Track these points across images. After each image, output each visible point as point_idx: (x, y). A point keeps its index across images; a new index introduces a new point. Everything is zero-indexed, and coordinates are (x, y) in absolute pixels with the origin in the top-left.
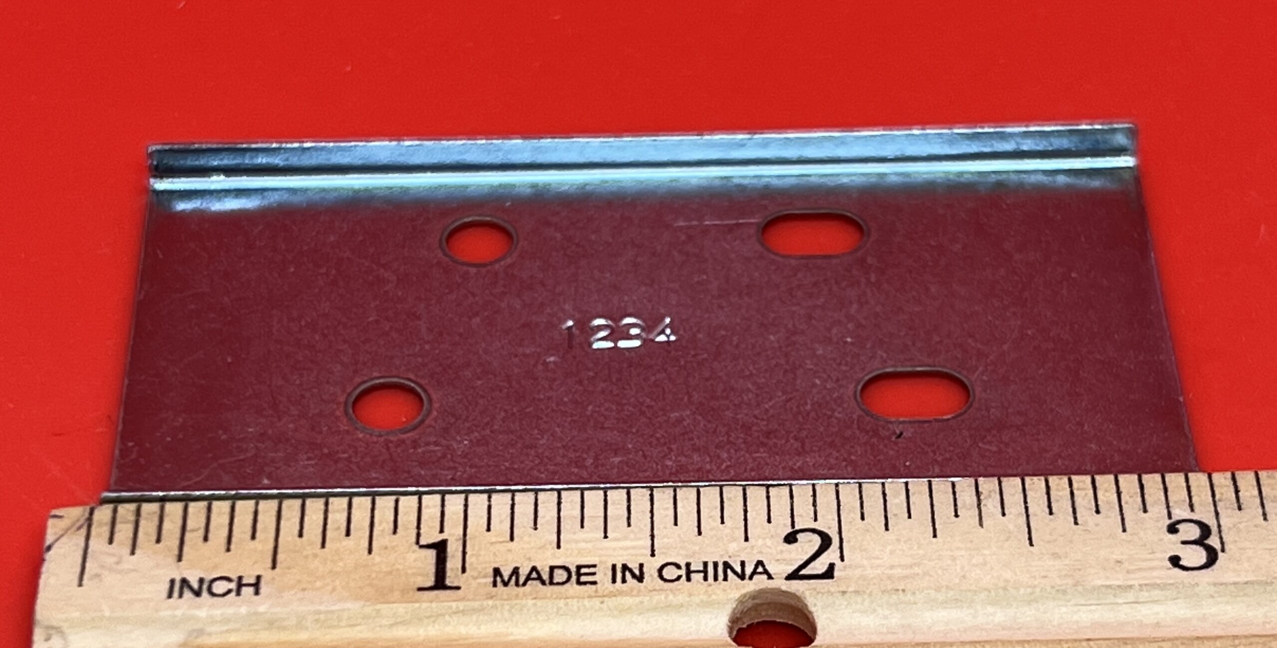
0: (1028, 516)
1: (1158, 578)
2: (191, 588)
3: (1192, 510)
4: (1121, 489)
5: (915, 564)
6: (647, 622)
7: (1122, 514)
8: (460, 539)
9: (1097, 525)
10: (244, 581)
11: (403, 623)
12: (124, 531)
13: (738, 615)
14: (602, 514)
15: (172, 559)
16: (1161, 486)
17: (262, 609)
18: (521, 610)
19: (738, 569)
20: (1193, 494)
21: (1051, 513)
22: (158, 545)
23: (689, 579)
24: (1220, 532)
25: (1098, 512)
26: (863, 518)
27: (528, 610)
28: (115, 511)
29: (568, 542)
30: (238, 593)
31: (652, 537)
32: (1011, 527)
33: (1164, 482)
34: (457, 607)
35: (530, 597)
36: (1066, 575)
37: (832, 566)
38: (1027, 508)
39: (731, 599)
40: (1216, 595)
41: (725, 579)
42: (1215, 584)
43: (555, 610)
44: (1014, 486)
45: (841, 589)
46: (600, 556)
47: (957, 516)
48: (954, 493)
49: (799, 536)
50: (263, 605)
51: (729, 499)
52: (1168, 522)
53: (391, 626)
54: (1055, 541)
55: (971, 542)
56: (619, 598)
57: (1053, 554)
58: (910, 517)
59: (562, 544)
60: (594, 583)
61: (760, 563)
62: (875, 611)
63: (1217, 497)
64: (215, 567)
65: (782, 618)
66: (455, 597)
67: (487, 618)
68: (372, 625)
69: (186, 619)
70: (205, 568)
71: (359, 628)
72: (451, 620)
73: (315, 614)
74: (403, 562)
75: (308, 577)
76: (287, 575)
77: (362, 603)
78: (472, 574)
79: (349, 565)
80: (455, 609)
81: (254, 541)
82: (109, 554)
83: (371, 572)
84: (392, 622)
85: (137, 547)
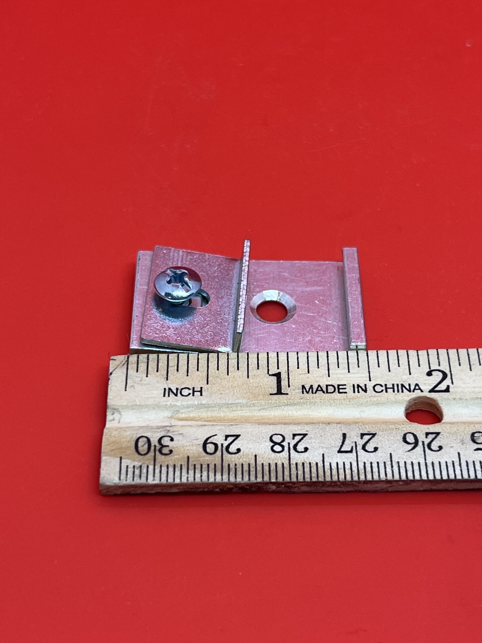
2: (173, 392)
6: (370, 411)
8: (287, 372)
10: (195, 390)
11: (264, 409)
12: (143, 366)
13: (408, 407)
14: (347, 362)
15: (164, 380)
17: (204, 402)
18: (315, 404)
19: (408, 387)
22: (157, 373)
23: (386, 392)
26: (460, 365)
27: (318, 404)
28: (138, 357)
29: (333, 374)
30: (193, 395)
31: (369, 372)
35: (318, 398)
37: (448, 387)
39: (405, 401)
41: (402, 392)
43: (329, 404)
45: (453, 397)
46: (347, 381)
49: (433, 373)
50: (204, 400)
51: (401, 356)
53: (259, 410)
56: (357, 400)
58: (480, 365)
59: (330, 375)
60: (346, 393)
61: (417, 385)
62: (468, 407)
64: (183, 383)
66: (286, 398)
67: (300, 407)
68: (251, 410)
69: (172, 406)
70: (178, 384)
71: (245, 411)
72: (285, 409)
73: (226, 405)
74: (263, 382)
75: (223, 388)
76: (213, 387)
77: (246, 400)
78: (293, 388)
79: (239, 383)
80: (287, 404)
81: (198, 372)
82: (137, 377)
83: (249, 386)
84: (259, 408)
85: (149, 374)
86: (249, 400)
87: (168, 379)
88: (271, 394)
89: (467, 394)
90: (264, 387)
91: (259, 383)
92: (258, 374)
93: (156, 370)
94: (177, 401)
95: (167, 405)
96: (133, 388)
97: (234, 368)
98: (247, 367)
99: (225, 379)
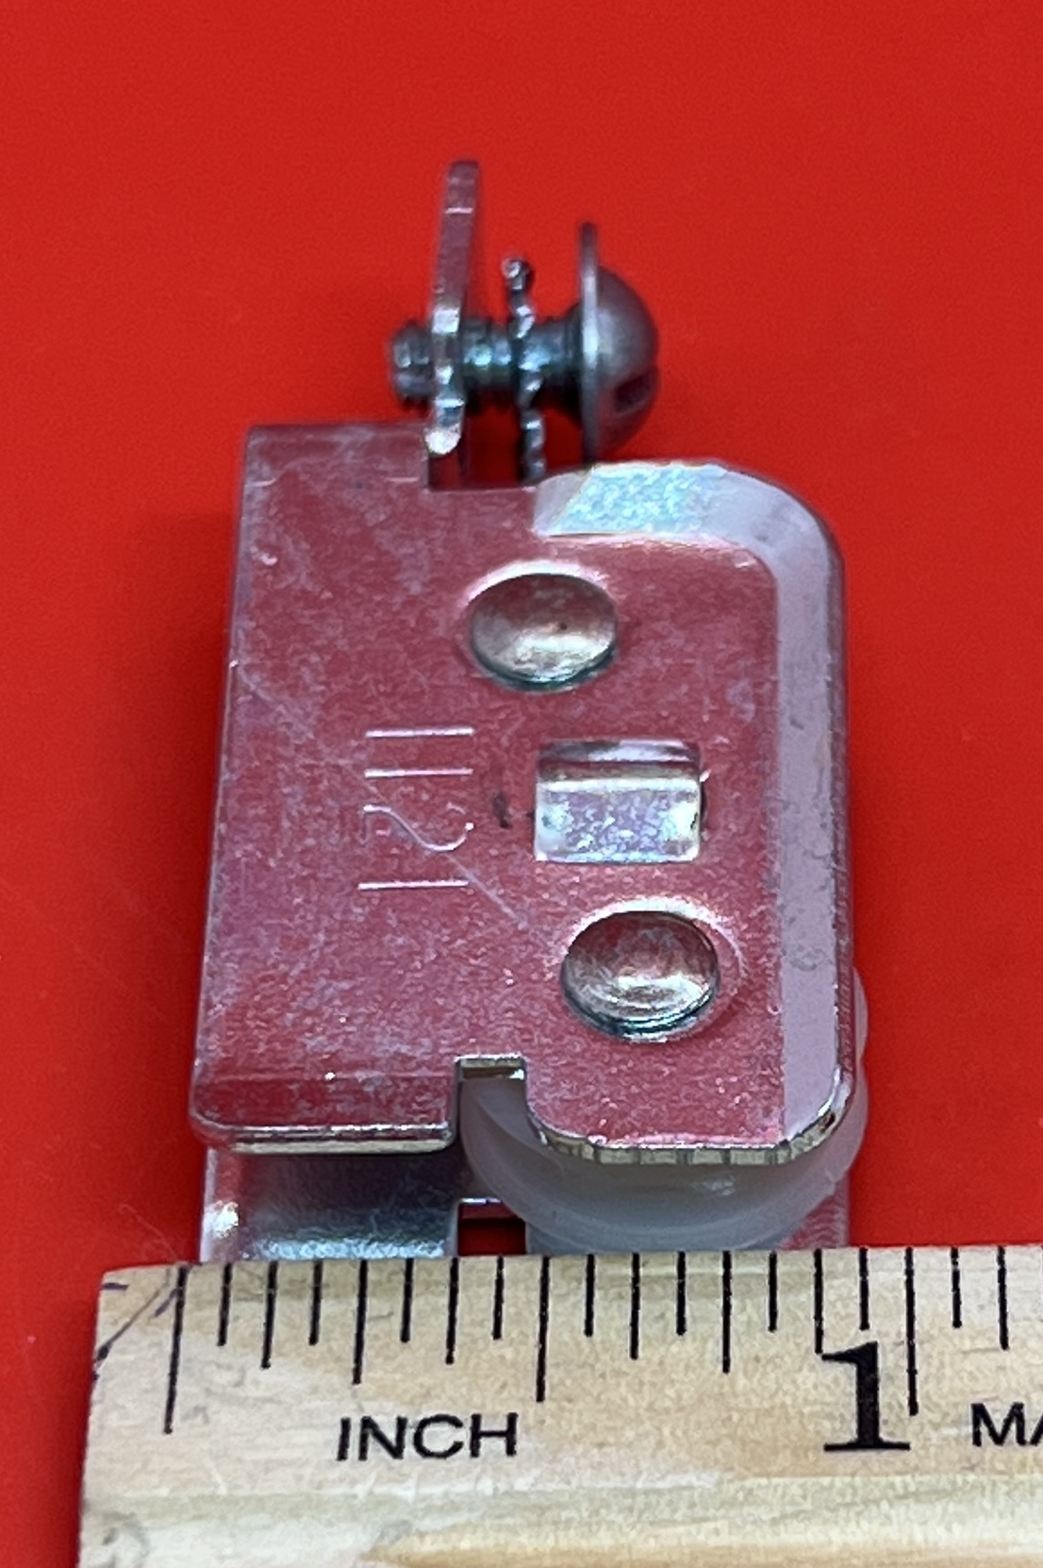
2: (381, 1438)
8: (903, 1342)
10: (484, 1428)
11: (796, 1515)
12: (248, 1316)
15: (341, 1380)
17: (521, 1484)
18: (1032, 1494)
22: (312, 1348)
28: (227, 1276)
30: (475, 1453)
34: (906, 1486)
50: (524, 1476)
53: (775, 1522)
64: (427, 1395)
66: (899, 1466)
67: (963, 1509)
68: (739, 1521)
69: (377, 1502)
70: (407, 1398)
71: (711, 1525)
72: (893, 1513)
73: (625, 1497)
74: (792, 1389)
75: (608, 1419)
76: (567, 1415)
77: (716, 1475)
78: (930, 1416)
79: (685, 1396)
80: (901, 1491)
81: (499, 1342)
82: (219, 1366)
83: (729, 1409)
84: (777, 1514)
85: (273, 1354)
86: (729, 1476)
87: (363, 1377)
88: (829, 1448)
90: (801, 1414)
91: (772, 1396)
92: (772, 1352)
93: (307, 1335)
94: (402, 1479)
95: (355, 1496)
96: (199, 1419)
97: (661, 1324)
98: (721, 1319)
99: (618, 1373)
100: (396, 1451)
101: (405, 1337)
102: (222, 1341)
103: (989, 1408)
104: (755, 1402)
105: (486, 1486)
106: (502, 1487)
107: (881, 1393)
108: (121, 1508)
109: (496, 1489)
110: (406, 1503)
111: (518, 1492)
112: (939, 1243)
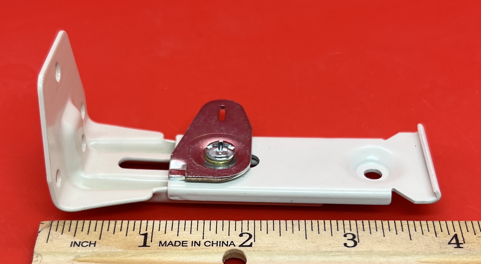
0: (306, 231)
1: (340, 249)
2: (77, 244)
3: (351, 231)
4: (332, 224)
5: (274, 243)
6: (201, 257)
7: (331, 231)
8: (151, 233)
9: (325, 234)
10: (92, 243)
11: (133, 256)
12: (60, 228)
13: (225, 256)
14: (190, 227)
15: (72, 236)
16: (343, 224)
17: (96, 250)
18: (166, 253)
19: (226, 243)
20: (351, 226)
21: (312, 230)
22: (69, 232)
23: (212, 246)
24: (358, 237)
25: (325, 230)
26: (261, 230)
27: (168, 253)
28: (58, 222)
29: (180, 234)
30: (90, 246)
31: (203, 234)
32: (301, 234)
33: (344, 223)
34: (149, 252)
35: (169, 249)
36: (315, 248)
37: (252, 243)
38: (306, 229)
39: (224, 252)
40: (356, 254)
41: (222, 246)
42: (356, 251)
43: (176, 253)
44: (303, 223)
45: (254, 250)
46: (189, 239)
47: (286, 230)
48: (286, 224)
49: (243, 235)
51: (225, 224)
52: (344, 234)
53: (131, 256)
54: (313, 238)
55: (290, 238)
56: (193, 250)
57: (312, 242)
58: (274, 230)
59: (179, 235)
60: (187, 246)
61: (232, 242)
62: (263, 256)
63: (358, 227)
64: (84, 239)
65: (238, 257)
66: (149, 249)
67: (157, 255)
68: (126, 256)
69: (75, 253)
70: (81, 239)
71: (122, 257)
72: (147, 255)
73: (110, 253)
74: (135, 239)
75: (109, 242)
76: (103, 241)
77: (123, 250)
78: (154, 242)
79: (120, 239)
81: (95, 232)
82: (56, 234)
83: (126, 241)
85: (63, 233)
86: (125, 250)
87: (76, 236)
88: (139, 246)
89: (263, 248)
90: (136, 242)
91: (132, 240)
92: (133, 234)
93: (68, 230)
94: (79, 250)
95: (72, 252)
96: (51, 241)
97: (118, 230)
98: (126, 229)
100: (79, 246)
101: (82, 231)
102: (56, 231)
103: (162, 241)
104: (130, 240)
105: (91, 251)
106: (93, 251)
107: (147, 239)
108: (39, 253)
109: (92, 251)
110: (79, 253)
111: (95, 252)
112: (158, 220)
